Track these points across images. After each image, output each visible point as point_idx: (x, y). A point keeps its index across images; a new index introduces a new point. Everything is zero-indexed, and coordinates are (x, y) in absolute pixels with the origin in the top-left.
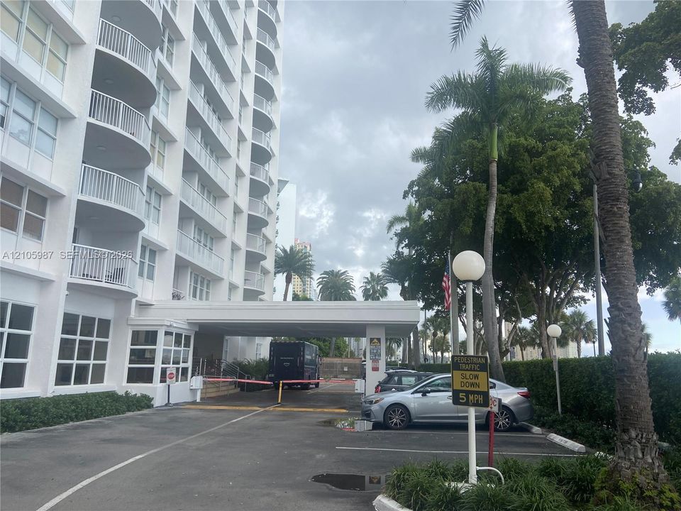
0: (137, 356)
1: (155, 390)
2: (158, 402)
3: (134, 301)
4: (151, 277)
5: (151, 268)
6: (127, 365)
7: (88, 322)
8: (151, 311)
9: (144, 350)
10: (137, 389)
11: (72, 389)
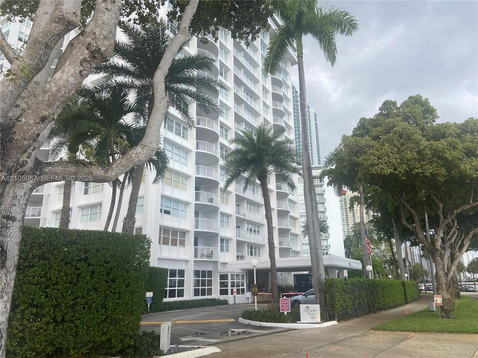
0: (222, 285)
1: (229, 298)
2: (231, 302)
3: (219, 263)
4: (228, 251)
5: (227, 247)
6: (219, 288)
7: (204, 272)
8: (228, 266)
9: (224, 282)
10: (223, 297)
11: (200, 297)
